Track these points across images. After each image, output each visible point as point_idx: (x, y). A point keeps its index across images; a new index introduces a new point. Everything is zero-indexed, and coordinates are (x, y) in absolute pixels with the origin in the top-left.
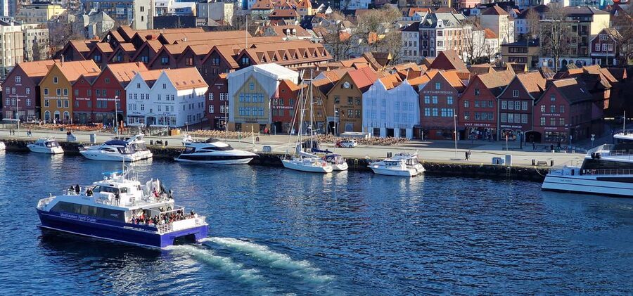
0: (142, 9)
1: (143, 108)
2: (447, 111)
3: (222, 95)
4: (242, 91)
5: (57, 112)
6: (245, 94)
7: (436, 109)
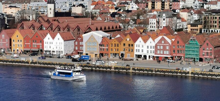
0: (50, 9)
1: (50, 48)
2: (166, 52)
3: (81, 43)
4: (89, 41)
5: (18, 49)
6: (89, 42)
7: (162, 51)
